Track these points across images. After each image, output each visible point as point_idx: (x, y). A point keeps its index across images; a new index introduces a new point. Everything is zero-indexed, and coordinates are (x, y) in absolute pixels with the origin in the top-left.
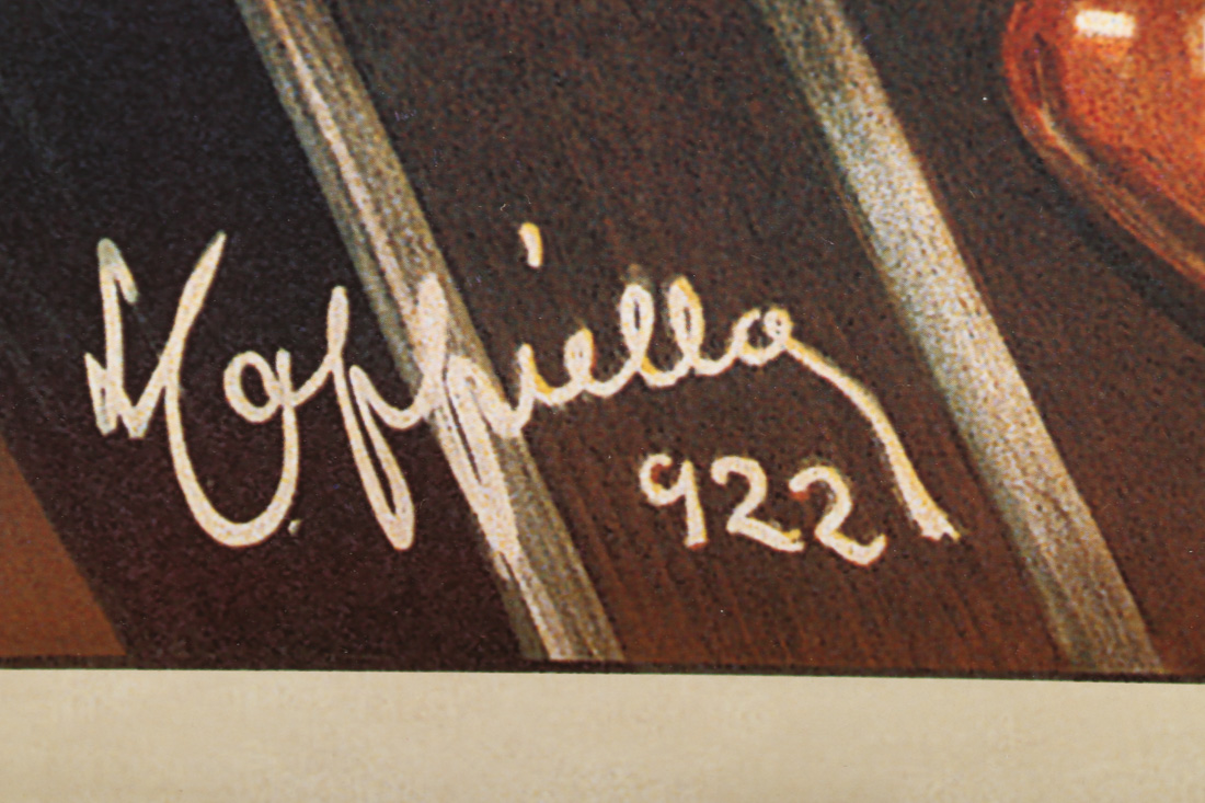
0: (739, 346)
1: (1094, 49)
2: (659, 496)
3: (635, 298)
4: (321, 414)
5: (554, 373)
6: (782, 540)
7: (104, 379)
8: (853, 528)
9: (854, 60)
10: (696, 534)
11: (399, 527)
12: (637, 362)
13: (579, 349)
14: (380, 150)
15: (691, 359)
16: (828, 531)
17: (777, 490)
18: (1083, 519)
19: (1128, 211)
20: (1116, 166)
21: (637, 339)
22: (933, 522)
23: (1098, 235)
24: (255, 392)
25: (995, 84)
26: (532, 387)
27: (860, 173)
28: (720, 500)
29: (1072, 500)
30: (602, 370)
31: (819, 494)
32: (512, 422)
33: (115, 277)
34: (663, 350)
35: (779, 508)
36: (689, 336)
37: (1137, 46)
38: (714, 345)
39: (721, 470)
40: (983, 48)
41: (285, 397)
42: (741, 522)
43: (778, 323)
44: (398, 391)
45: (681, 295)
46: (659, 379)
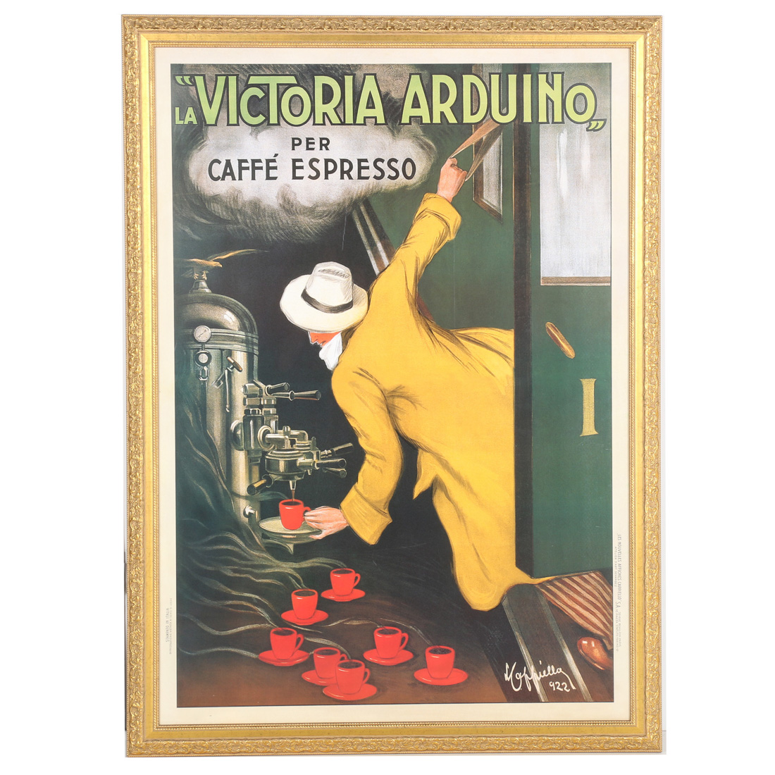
0: (557, 672)
1: (584, 644)
2: (551, 686)
3: (549, 667)
4: (523, 678)
5: (542, 675)
6: (562, 690)
7: (506, 675)
8: (567, 688)
9: (566, 645)
10: (554, 689)
11: (530, 689)
12: (549, 673)
13: (544, 672)
14: (528, 654)
15: (554, 673)
16: (565, 689)
17: (561, 685)
18: (586, 687)
19: (587, 658)
20: (586, 654)
21: (549, 671)
22: (574, 688)
23: (585, 661)
24: (518, 677)
25: (577, 647)
26: (541, 676)
27: (567, 655)
28: (556, 686)
29: (585, 685)
30: (546, 674)
31: (564, 685)
32: (539, 679)
33: (507, 666)
34: (551, 672)
35: (561, 687)
36: (553, 671)
37: (588, 644)
38: (555, 672)
39: (556, 683)
40: (576, 645)
41: (521, 677)
42: (558, 688)
43: (560, 669)
44: (530, 677)
45: (552, 667)
46: (551, 675)
